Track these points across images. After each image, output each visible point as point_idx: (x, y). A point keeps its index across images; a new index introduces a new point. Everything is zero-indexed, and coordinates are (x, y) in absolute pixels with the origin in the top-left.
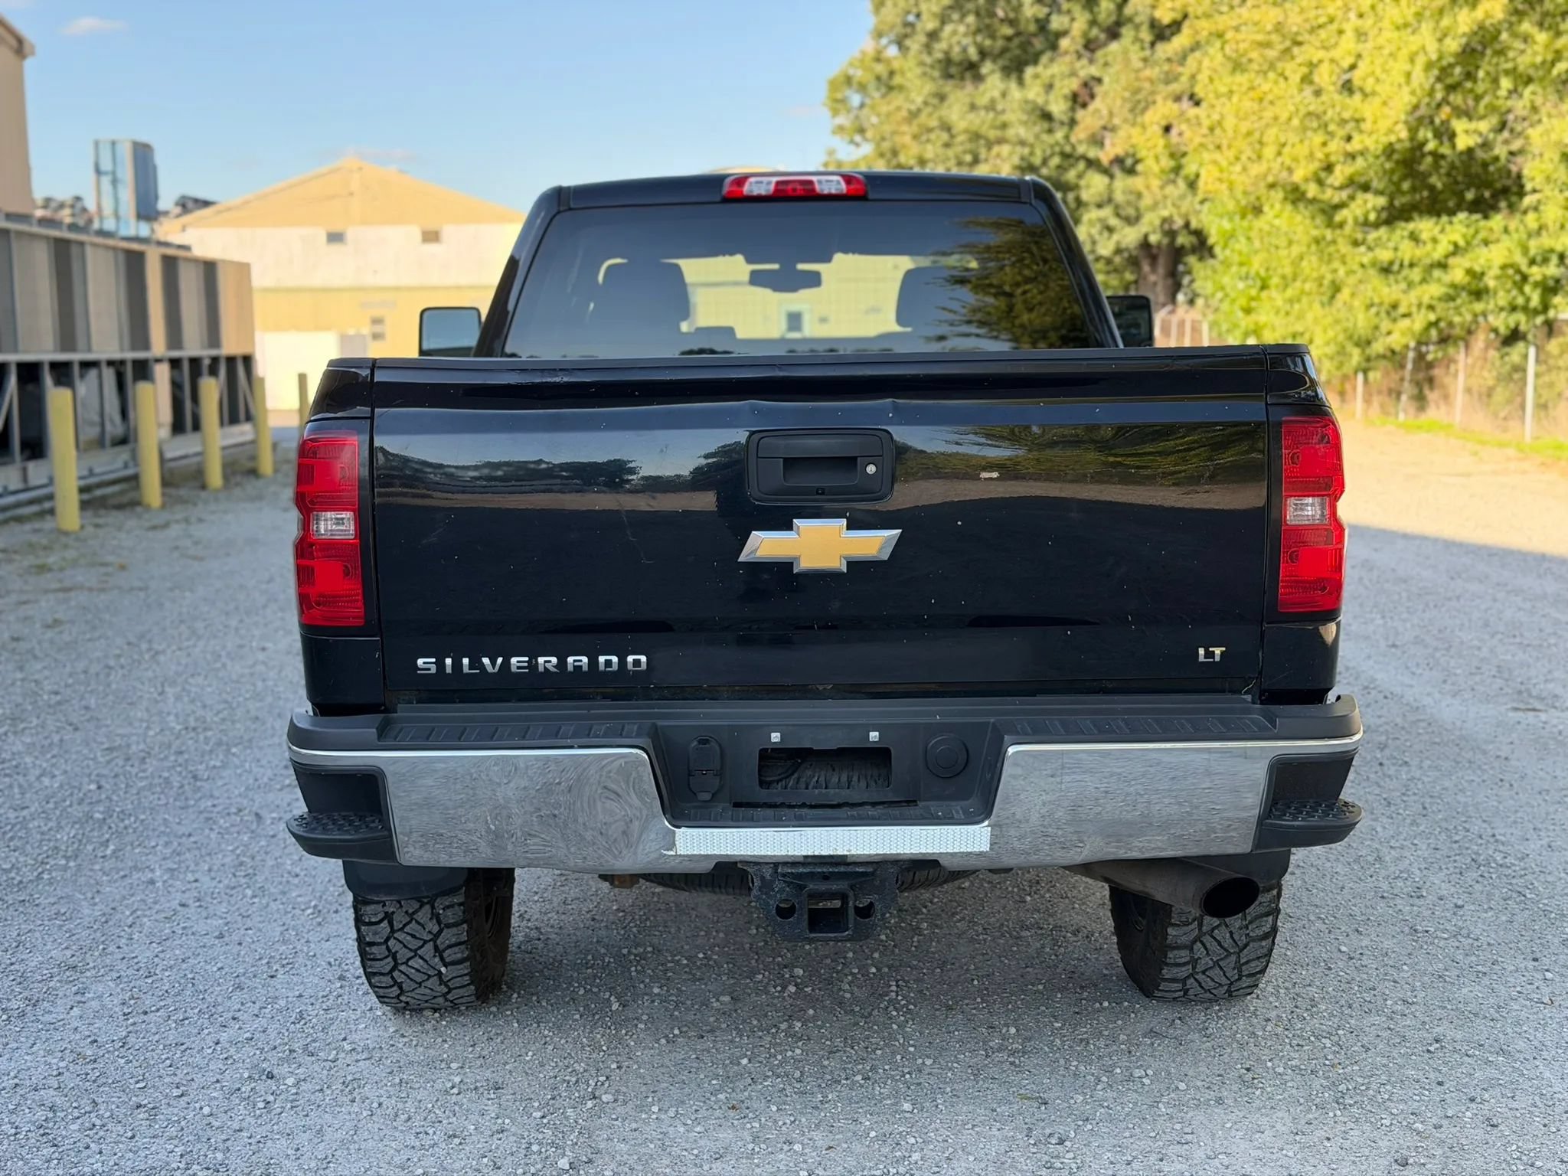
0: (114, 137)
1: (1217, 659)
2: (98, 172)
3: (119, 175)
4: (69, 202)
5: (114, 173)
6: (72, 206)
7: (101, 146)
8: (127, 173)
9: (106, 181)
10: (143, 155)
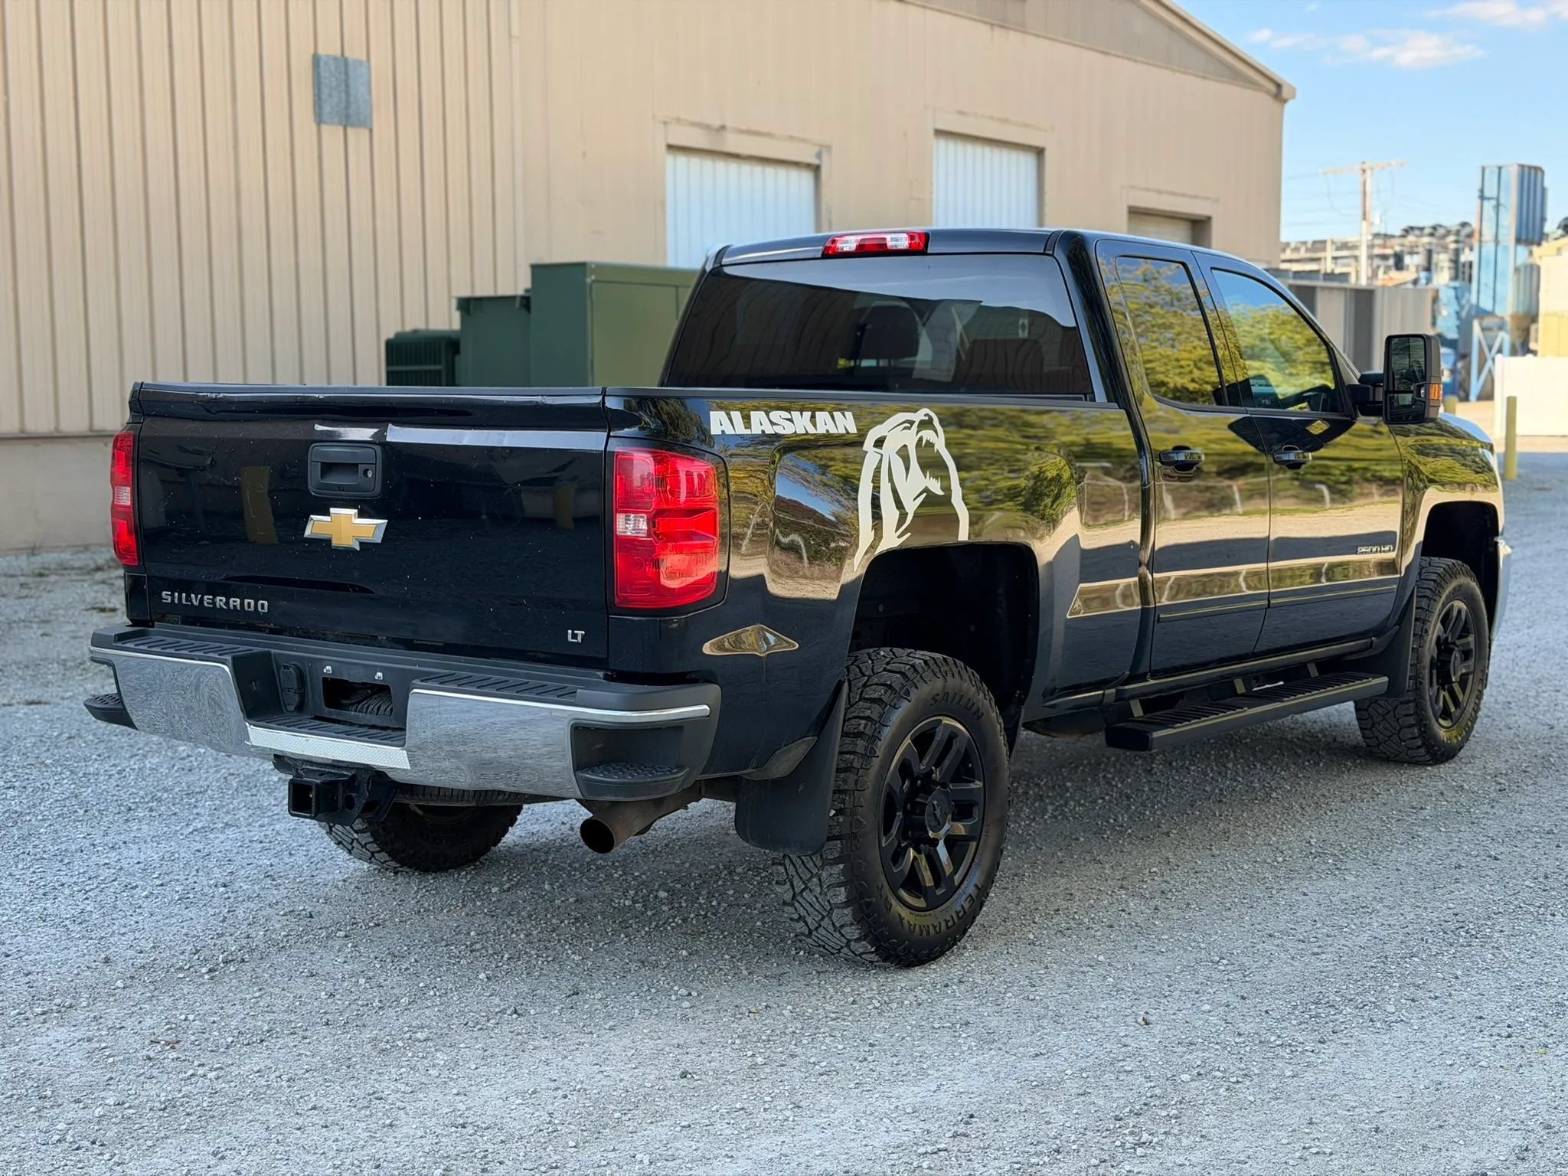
0: (1500, 164)
1: (580, 639)
2: (1482, 197)
3: (1502, 201)
4: (1454, 228)
5: (1498, 199)
6: (1458, 233)
7: (1487, 172)
8: (1511, 199)
9: (1489, 206)
10: (1531, 180)
